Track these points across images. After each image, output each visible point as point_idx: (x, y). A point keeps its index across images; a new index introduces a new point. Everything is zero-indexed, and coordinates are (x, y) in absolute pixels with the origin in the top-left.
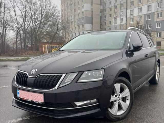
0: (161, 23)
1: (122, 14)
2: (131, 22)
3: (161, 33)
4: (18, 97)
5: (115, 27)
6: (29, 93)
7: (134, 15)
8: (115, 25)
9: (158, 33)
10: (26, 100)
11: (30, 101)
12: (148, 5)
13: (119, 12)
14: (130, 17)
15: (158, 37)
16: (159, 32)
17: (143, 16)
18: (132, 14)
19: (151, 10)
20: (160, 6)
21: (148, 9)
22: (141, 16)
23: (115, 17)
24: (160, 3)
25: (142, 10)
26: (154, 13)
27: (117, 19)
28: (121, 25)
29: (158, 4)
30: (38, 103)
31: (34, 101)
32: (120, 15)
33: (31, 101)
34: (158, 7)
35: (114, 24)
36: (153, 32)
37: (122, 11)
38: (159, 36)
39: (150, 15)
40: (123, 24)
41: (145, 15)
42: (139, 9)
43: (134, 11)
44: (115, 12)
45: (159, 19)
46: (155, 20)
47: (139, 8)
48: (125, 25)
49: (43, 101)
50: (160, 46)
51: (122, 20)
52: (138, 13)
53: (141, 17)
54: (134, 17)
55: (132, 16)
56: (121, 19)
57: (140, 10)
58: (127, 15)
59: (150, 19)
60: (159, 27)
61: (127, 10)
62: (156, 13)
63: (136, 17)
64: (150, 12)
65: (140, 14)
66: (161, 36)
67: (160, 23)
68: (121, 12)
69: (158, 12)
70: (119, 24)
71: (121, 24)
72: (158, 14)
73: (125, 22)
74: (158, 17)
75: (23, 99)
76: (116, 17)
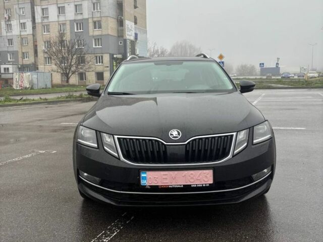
0: (101, 39)
1: (23, 13)
2: (46, 33)
3: (102, 57)
4: (146, 186)
5: (9, 40)
6: (176, 172)
7: (51, 19)
8: (8, 34)
9: (97, 57)
10: (170, 186)
11: (182, 186)
12: (76, 4)
13: (16, 9)
14: (42, 23)
15: (98, 64)
16: (99, 55)
17: (68, 23)
18: (45, 17)
19: (82, 14)
20: (97, 9)
21: (76, 11)
22: (64, 22)
23: (7, 19)
24: (97, 3)
25: (66, 11)
26: (88, 19)
27: (12, 22)
28: (22, 37)
29: (94, 4)
30: (201, 185)
31: (191, 185)
32: (19, 16)
33: (184, 185)
34: (94, 10)
35: (5, 33)
36: (90, 55)
37: (23, 8)
38: (100, 63)
39: (81, 23)
40: (28, 35)
41: (72, 22)
42: (59, 8)
43: (50, 10)
44: (6, 8)
45: (97, 32)
46: (91, 34)
47: (59, 6)
48: (30, 38)
49: (211, 182)
50: (103, 79)
51: (23, 26)
52: (58, 16)
53: (64, 24)
54: (50, 22)
55: (46, 21)
56: (21, 23)
57: (61, 10)
58: (36, 17)
59: (81, 31)
60: (97, 47)
61: (35, 7)
62: (90, 21)
63: (54, 23)
64: (79, 17)
65: (62, 18)
66: (102, 63)
67: (98, 39)
68: (20, 8)
69: (95, 19)
70: (18, 33)
71: (22, 34)
72: (95, 23)
73: (32, 31)
74: (95, 28)
75: (160, 187)
76: (9, 17)
